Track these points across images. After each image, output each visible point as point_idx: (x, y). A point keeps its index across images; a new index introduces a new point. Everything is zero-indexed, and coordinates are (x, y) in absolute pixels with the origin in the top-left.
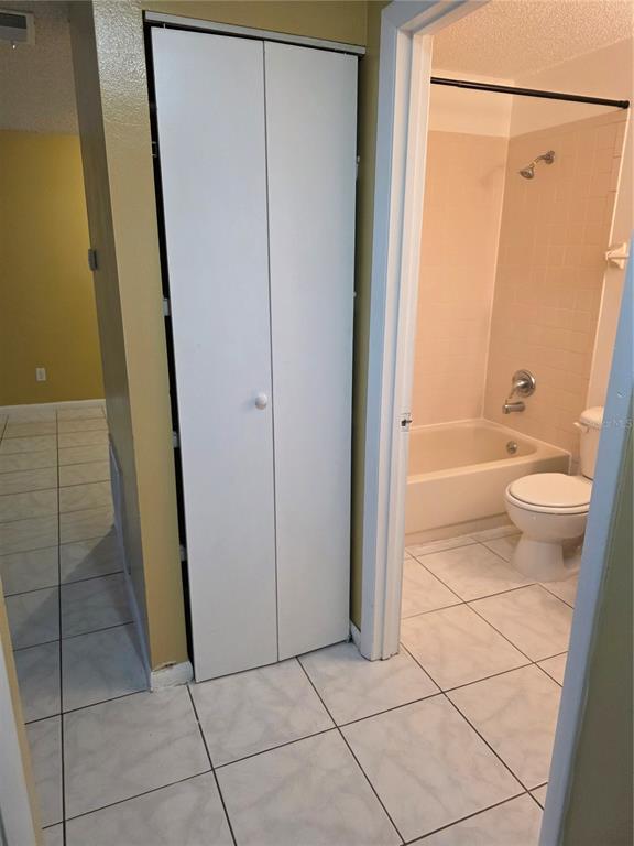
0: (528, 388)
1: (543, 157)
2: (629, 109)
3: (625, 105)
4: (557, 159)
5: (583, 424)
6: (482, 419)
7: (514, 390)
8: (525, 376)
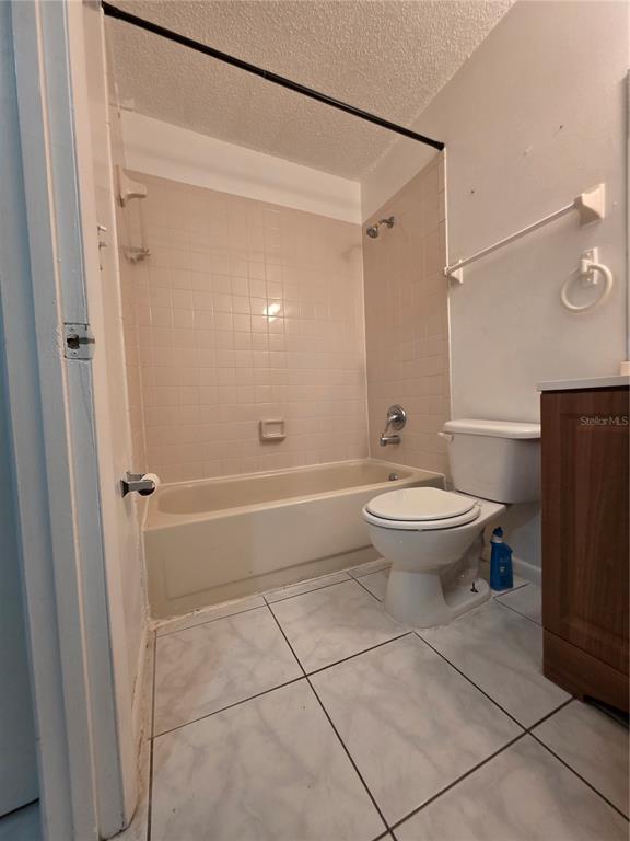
0: (400, 420)
1: (384, 221)
2: (445, 149)
3: (440, 146)
4: (397, 221)
5: (447, 433)
6: (369, 458)
7: (388, 424)
8: (396, 410)
